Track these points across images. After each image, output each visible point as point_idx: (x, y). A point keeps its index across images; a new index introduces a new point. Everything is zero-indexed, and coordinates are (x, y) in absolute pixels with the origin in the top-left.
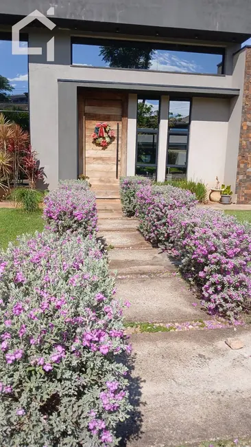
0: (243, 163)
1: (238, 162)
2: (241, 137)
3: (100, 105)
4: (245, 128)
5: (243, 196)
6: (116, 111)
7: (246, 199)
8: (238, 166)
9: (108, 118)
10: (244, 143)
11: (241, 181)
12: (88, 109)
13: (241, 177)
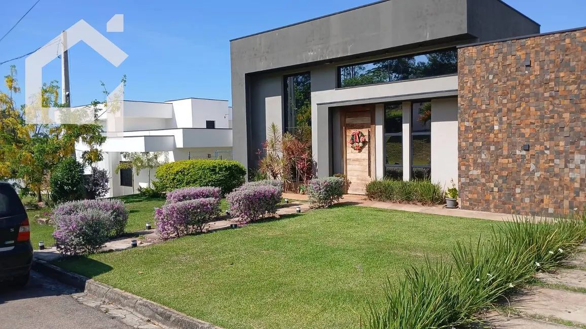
0: (464, 165)
1: (459, 164)
2: (459, 138)
3: (357, 116)
4: (463, 129)
5: (467, 201)
6: (367, 120)
7: (471, 204)
8: (459, 168)
9: (362, 127)
10: (464, 144)
11: (462, 184)
12: (348, 120)
13: (463, 180)
